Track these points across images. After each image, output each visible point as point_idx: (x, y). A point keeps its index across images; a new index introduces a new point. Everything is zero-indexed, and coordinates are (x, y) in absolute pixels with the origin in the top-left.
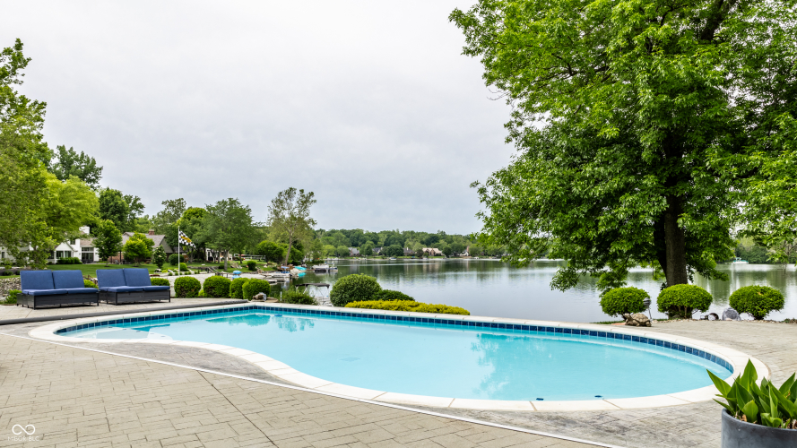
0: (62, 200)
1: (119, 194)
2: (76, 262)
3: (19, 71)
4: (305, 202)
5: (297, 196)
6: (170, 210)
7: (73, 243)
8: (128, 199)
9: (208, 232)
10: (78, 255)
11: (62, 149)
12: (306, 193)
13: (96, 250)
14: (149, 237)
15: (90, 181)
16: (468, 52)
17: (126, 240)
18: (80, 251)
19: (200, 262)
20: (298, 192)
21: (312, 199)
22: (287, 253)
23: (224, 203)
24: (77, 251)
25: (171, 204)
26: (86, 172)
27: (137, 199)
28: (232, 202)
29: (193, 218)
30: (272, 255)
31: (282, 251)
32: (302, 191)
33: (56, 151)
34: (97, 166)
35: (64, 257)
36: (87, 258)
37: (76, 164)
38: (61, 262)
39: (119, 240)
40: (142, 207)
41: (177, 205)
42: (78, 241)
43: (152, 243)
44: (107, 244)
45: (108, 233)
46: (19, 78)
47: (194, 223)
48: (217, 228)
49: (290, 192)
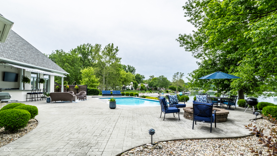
0: (126, 77)
1: (139, 75)
2: (130, 90)
3: (117, 52)
4: (181, 76)
5: (179, 74)
6: (151, 78)
7: (129, 86)
8: (142, 76)
9: (157, 83)
10: (130, 89)
11: (128, 66)
12: (182, 73)
13: (133, 88)
14: (144, 84)
15: (134, 72)
16: (181, 46)
17: (139, 85)
18: (131, 88)
19: (155, 90)
20: (180, 73)
21: (183, 75)
22: (177, 89)
23: (161, 76)
24: (130, 87)
25: (151, 77)
26: (133, 70)
27: (144, 76)
28: (162, 76)
29: (154, 80)
30: (173, 89)
31: (176, 88)
32: (181, 73)
33: (127, 66)
34: (135, 69)
35: (128, 89)
36: (132, 89)
37: (131, 69)
38: (127, 90)
39: (138, 85)
40: (145, 77)
41: (152, 77)
42: (130, 85)
43: (145, 86)
44: (135, 86)
45: (135, 84)
46: (117, 54)
47: (154, 81)
48: (159, 82)
49: (178, 73)
